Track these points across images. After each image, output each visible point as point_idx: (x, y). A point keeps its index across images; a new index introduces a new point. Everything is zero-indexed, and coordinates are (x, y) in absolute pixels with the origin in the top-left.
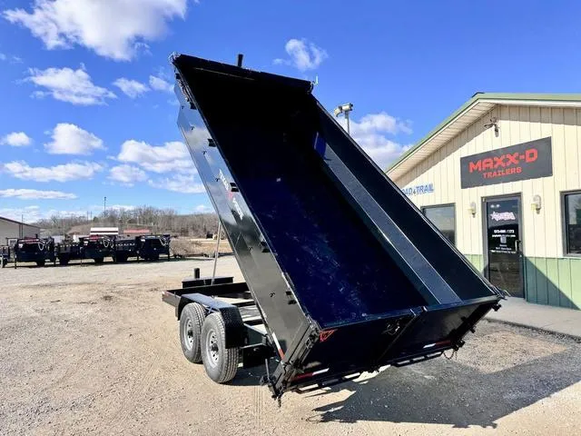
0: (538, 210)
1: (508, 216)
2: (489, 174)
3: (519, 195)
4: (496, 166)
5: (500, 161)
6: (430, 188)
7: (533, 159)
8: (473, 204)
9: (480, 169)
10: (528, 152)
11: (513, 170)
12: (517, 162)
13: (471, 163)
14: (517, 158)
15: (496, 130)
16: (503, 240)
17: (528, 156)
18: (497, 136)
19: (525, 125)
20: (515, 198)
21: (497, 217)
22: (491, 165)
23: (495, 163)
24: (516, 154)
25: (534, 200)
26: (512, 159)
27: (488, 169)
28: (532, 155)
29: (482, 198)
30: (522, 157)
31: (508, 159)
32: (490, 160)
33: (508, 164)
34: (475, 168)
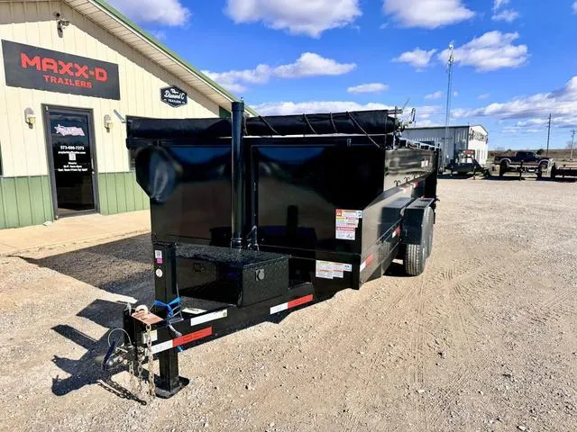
0: (108, 129)
1: (77, 131)
2: (53, 79)
3: (90, 111)
4: (61, 72)
5: (66, 68)
8: (28, 111)
9: (38, 68)
10: (98, 70)
11: (83, 84)
12: (87, 76)
13: (24, 55)
14: (86, 72)
15: (60, 29)
16: (72, 156)
17: (97, 73)
18: (61, 36)
21: (63, 130)
22: (54, 68)
23: (60, 67)
24: (86, 67)
26: (82, 71)
27: (50, 72)
28: (101, 75)
29: (44, 106)
30: (92, 73)
31: (77, 70)
32: (52, 61)
33: (77, 75)
34: (32, 64)
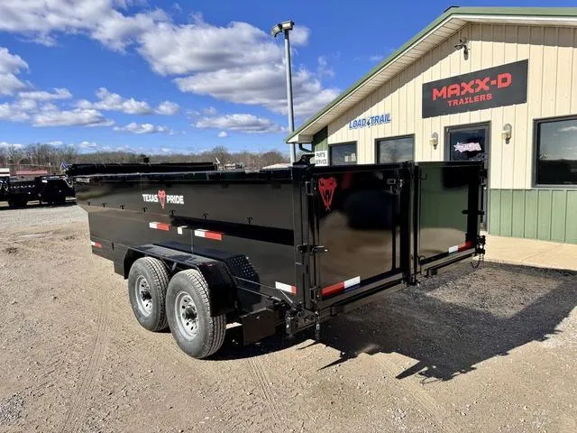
0: (508, 140)
1: (475, 147)
2: (456, 102)
3: (488, 124)
4: (463, 93)
5: (468, 88)
6: (386, 119)
7: (506, 85)
8: (435, 135)
9: (445, 97)
10: (500, 77)
11: (482, 97)
12: (487, 88)
13: (435, 90)
14: (488, 83)
15: (466, 53)
17: (500, 81)
18: (466, 58)
19: (499, 46)
20: (484, 127)
21: (461, 148)
22: (457, 92)
23: (462, 89)
24: (487, 79)
25: (505, 129)
26: (482, 85)
27: (454, 97)
28: (504, 80)
29: (445, 128)
30: (494, 82)
31: (478, 85)
32: (457, 86)
33: (478, 90)
34: (440, 95)
